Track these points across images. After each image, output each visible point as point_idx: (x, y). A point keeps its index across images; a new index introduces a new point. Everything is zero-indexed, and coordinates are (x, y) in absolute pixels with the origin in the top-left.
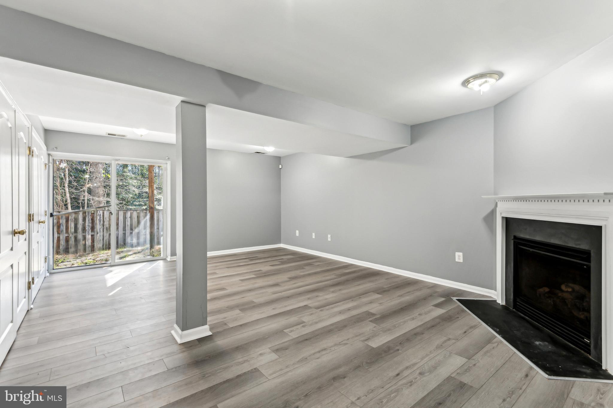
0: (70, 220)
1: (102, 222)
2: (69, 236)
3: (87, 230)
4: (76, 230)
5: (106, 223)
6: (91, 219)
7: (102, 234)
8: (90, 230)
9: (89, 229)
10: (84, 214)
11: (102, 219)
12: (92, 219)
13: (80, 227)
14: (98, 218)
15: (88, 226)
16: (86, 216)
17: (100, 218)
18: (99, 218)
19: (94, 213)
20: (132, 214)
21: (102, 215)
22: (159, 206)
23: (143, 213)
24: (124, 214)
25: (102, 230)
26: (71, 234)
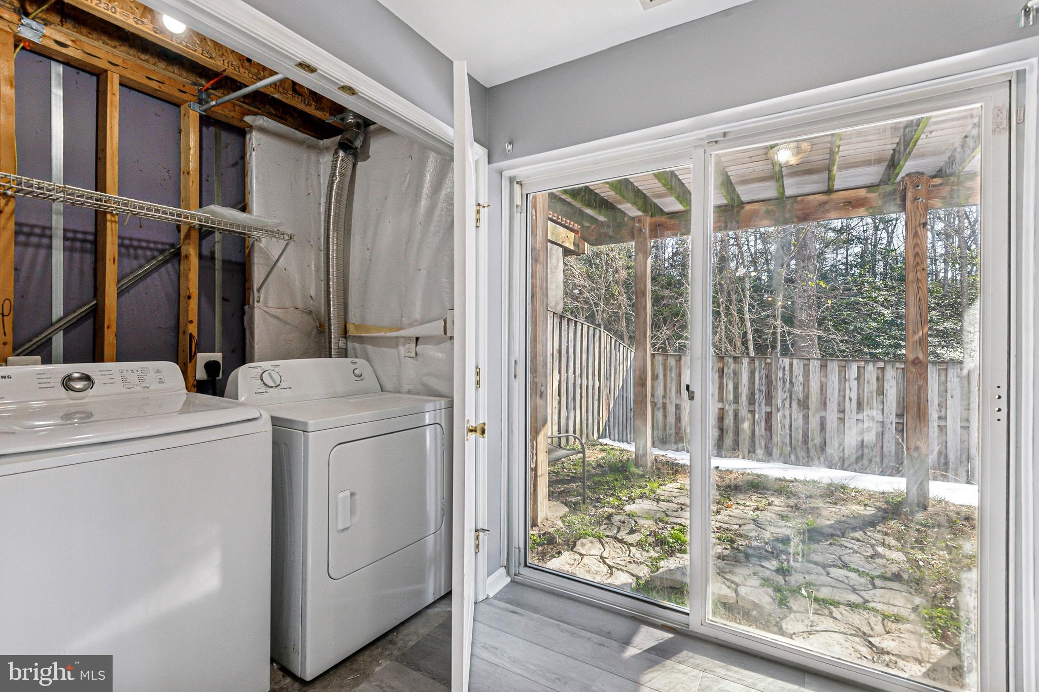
0: (726, 376)
1: (788, 385)
2: (723, 409)
3: (757, 400)
4: (736, 399)
5: (798, 389)
6: (764, 376)
7: (787, 413)
8: (763, 399)
9: (762, 397)
10: (752, 365)
11: (787, 377)
12: (767, 377)
13: (744, 391)
14: (780, 374)
15: (760, 390)
16: (755, 369)
17: (784, 375)
18: (781, 376)
19: (771, 364)
20: (862, 370)
21: (787, 368)
22: (946, 349)
23: (895, 369)
24: (841, 368)
25: (787, 404)
26: (727, 405)
